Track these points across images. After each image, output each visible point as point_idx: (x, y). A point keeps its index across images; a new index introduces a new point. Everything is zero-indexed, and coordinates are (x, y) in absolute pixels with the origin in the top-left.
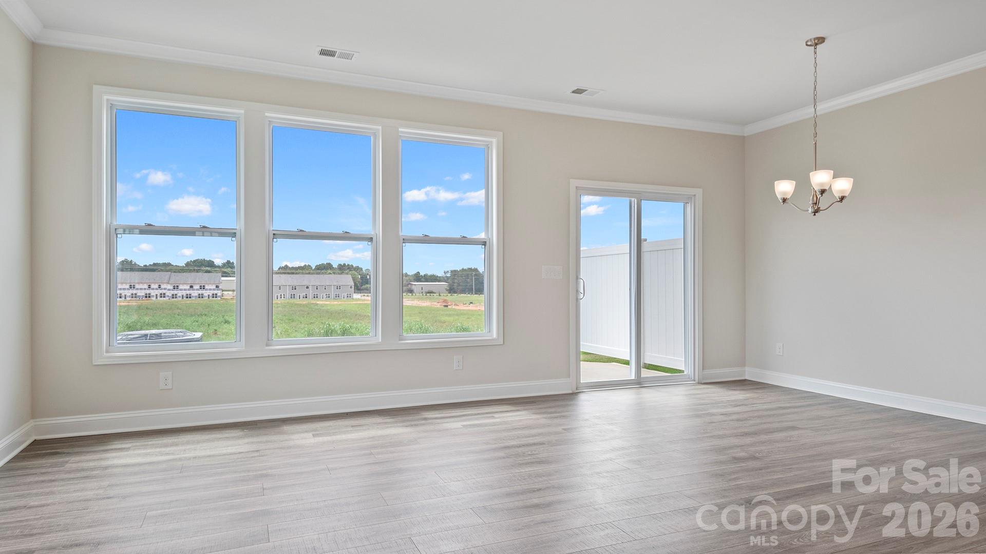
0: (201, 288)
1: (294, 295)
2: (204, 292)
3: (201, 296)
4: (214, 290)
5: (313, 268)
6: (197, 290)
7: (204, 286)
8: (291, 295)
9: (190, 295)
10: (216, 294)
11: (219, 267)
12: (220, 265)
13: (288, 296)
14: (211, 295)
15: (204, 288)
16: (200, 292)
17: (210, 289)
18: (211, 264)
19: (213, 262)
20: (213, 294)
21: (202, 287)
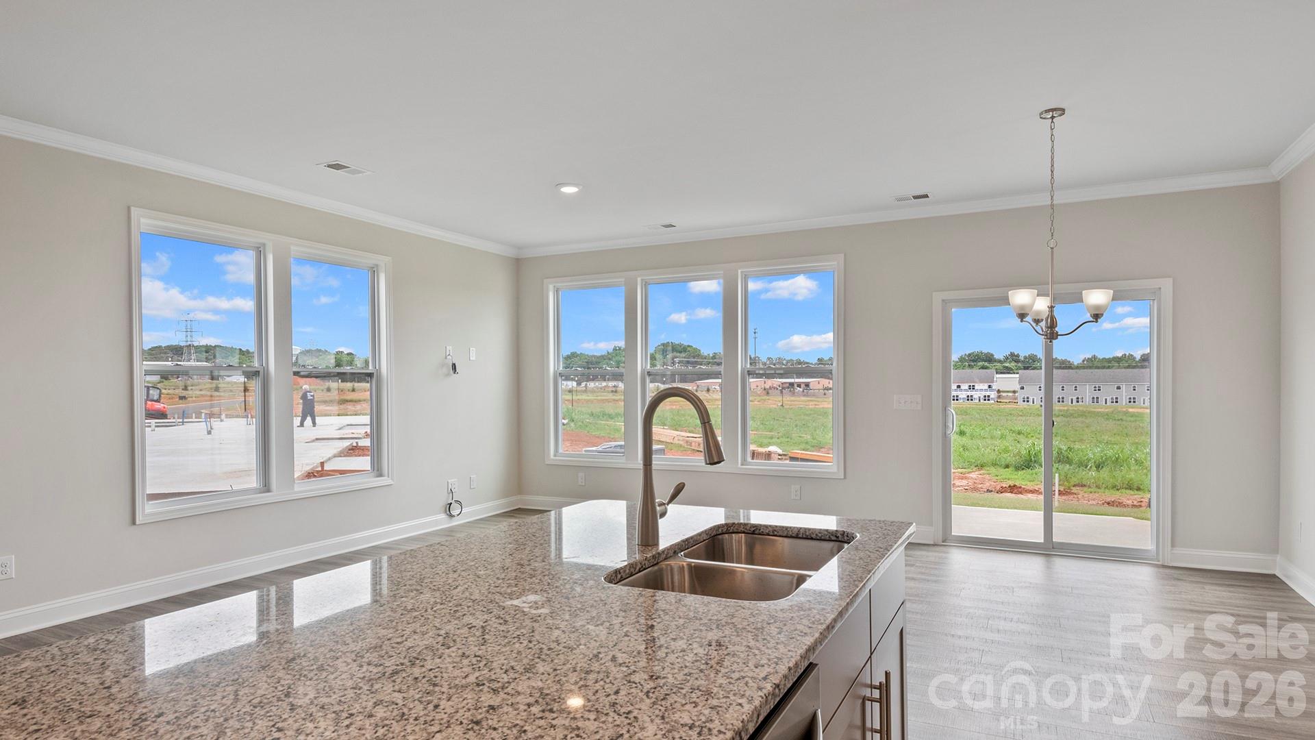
0: (970, 389)
1: (1098, 398)
2: (973, 393)
3: (970, 398)
4: (986, 390)
5: (1137, 360)
6: (965, 390)
7: (973, 386)
8: (1093, 398)
9: (957, 396)
10: (989, 396)
11: (1000, 361)
12: (1002, 358)
13: (1088, 399)
14: (982, 397)
15: (973, 389)
16: (969, 393)
17: (981, 390)
18: (989, 359)
19: (992, 355)
20: (985, 396)
21: (972, 388)
